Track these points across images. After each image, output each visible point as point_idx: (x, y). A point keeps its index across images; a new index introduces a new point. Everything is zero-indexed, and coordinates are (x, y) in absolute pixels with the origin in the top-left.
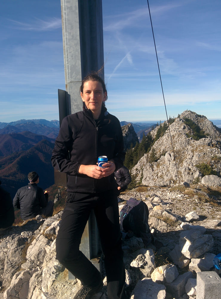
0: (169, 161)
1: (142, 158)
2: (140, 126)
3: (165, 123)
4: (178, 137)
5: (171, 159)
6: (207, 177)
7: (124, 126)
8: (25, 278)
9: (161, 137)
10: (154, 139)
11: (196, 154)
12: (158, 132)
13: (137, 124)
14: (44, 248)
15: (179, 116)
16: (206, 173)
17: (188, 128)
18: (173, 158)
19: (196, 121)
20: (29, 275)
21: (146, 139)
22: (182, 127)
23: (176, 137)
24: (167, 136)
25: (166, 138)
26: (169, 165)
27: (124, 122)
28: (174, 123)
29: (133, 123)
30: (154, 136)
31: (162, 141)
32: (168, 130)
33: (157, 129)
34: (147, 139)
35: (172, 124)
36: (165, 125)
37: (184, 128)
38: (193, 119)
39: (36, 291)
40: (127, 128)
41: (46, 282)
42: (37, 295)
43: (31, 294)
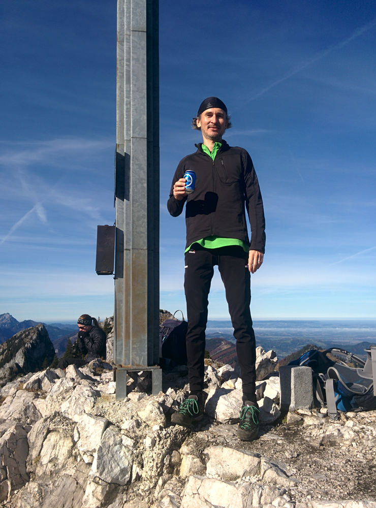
2: (59, 329)
3: (106, 323)
7: (29, 329)
8: (19, 433)
13: (54, 326)
14: (32, 403)
20: (24, 430)
21: (73, 349)
27: (29, 321)
29: (48, 324)
32: (112, 333)
34: (75, 350)
39: (50, 440)
40: (34, 332)
41: (81, 407)
42: (53, 444)
43: (38, 449)
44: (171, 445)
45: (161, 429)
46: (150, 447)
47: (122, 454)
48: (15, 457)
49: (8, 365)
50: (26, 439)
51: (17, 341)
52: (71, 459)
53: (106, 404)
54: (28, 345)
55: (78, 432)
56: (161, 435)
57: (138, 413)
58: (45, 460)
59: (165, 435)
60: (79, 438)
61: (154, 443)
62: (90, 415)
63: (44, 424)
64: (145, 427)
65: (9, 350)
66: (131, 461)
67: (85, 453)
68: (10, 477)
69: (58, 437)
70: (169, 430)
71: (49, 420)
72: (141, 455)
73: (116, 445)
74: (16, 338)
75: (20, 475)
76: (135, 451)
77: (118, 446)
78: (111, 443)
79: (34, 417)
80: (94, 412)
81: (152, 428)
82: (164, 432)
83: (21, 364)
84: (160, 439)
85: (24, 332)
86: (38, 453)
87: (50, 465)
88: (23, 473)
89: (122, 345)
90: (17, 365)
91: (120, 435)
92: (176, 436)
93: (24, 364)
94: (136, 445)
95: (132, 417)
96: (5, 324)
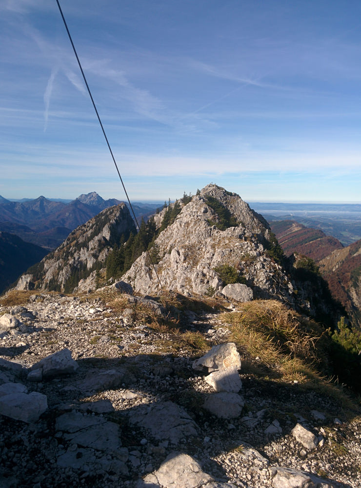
0: (177, 263)
1: (138, 260)
2: (139, 208)
4: (195, 224)
5: (180, 260)
6: (230, 287)
7: (113, 206)
9: (170, 225)
11: (218, 250)
12: (165, 218)
13: (135, 205)
15: (198, 193)
16: (229, 281)
17: (212, 212)
18: (182, 258)
19: (225, 201)
21: (147, 227)
22: (203, 210)
23: (192, 225)
24: (178, 224)
25: (177, 227)
26: (177, 269)
27: (113, 200)
28: (190, 203)
31: (170, 232)
32: (180, 214)
33: (163, 212)
34: (148, 229)
35: (188, 205)
36: (177, 205)
37: (206, 211)
38: (219, 198)
40: (118, 210)
49: (96, 238)
51: (103, 218)
54: (113, 221)
65: (97, 225)
74: (102, 215)
83: (108, 238)
85: (109, 210)
90: (104, 238)
93: (111, 237)
96: (93, 202)
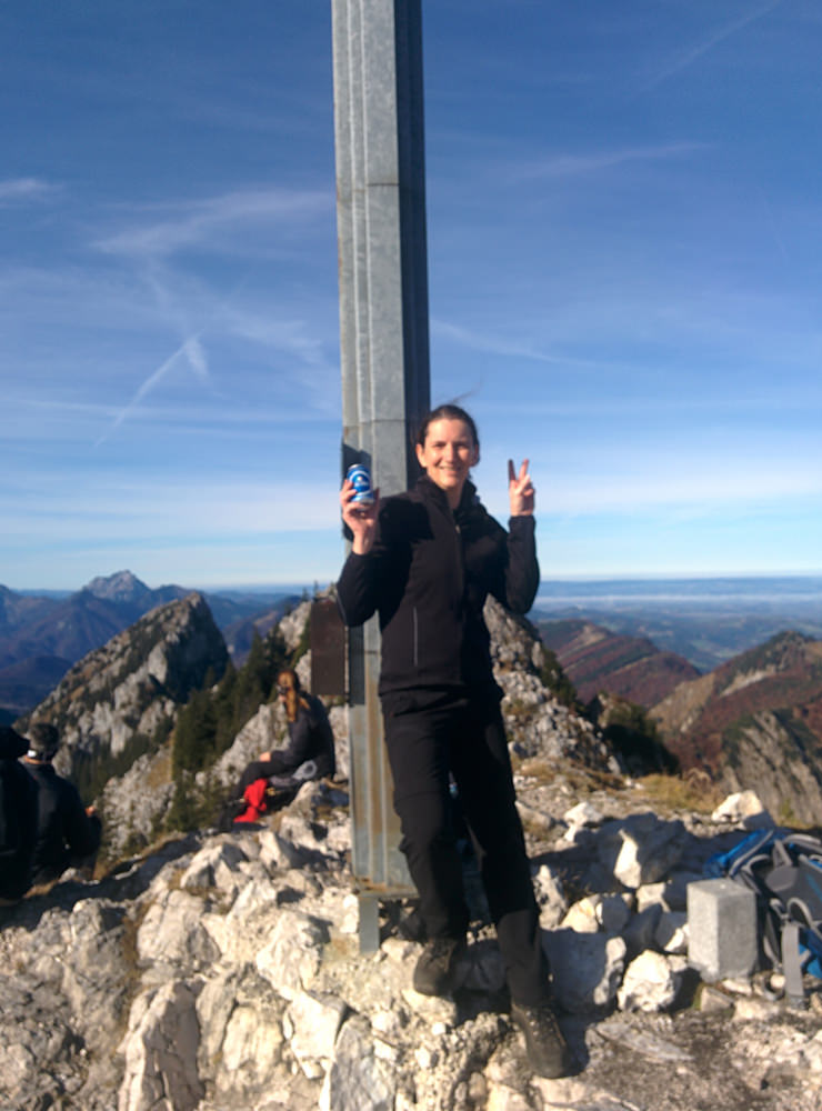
1: (251, 724)
8: (182, 1001)
10: (294, 651)
12: (307, 626)
13: (222, 597)
14: (201, 924)
20: (190, 993)
21: (266, 649)
27: (172, 588)
29: (209, 593)
30: (292, 637)
33: (301, 611)
34: (268, 652)
39: (238, 1022)
40: (183, 611)
41: (295, 971)
42: (245, 1031)
43: (217, 1036)
44: (468, 1065)
45: (449, 1030)
46: (428, 1068)
47: (375, 1075)
48: (178, 1052)
49: (134, 679)
50: (194, 1014)
51: (149, 629)
52: (280, 1069)
53: (341, 967)
54: (172, 638)
55: (293, 1023)
56: (448, 1046)
57: (404, 992)
58: (232, 1061)
59: (457, 1045)
60: (294, 1032)
61: (435, 1061)
62: (312, 993)
63: (227, 988)
64: (418, 1025)
65: (134, 648)
66: (392, 1088)
67: (304, 1060)
68: (172, 1094)
69: (253, 1020)
70: (463, 1033)
71: (234, 981)
72: (412, 1076)
73: (363, 1057)
74: (146, 623)
75: (189, 1087)
76: (399, 1069)
77: (367, 1060)
78: (354, 1053)
79: (206, 954)
80: (320, 986)
81: (431, 1026)
82: (454, 1039)
83: (161, 677)
84: (447, 1051)
85: (164, 611)
86: (218, 1044)
87: (242, 1074)
88: (193, 1082)
89: (366, 838)
90: (153, 678)
91: (370, 1038)
92: (477, 1045)
93: (167, 675)
94: (400, 1058)
95: (393, 1001)
96: (122, 593)
